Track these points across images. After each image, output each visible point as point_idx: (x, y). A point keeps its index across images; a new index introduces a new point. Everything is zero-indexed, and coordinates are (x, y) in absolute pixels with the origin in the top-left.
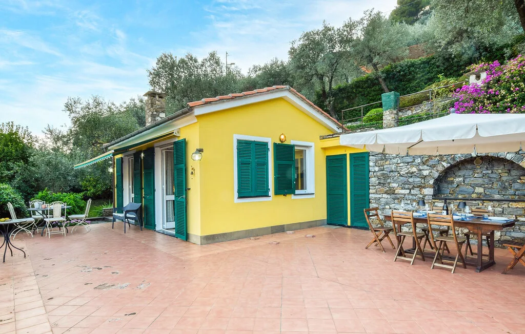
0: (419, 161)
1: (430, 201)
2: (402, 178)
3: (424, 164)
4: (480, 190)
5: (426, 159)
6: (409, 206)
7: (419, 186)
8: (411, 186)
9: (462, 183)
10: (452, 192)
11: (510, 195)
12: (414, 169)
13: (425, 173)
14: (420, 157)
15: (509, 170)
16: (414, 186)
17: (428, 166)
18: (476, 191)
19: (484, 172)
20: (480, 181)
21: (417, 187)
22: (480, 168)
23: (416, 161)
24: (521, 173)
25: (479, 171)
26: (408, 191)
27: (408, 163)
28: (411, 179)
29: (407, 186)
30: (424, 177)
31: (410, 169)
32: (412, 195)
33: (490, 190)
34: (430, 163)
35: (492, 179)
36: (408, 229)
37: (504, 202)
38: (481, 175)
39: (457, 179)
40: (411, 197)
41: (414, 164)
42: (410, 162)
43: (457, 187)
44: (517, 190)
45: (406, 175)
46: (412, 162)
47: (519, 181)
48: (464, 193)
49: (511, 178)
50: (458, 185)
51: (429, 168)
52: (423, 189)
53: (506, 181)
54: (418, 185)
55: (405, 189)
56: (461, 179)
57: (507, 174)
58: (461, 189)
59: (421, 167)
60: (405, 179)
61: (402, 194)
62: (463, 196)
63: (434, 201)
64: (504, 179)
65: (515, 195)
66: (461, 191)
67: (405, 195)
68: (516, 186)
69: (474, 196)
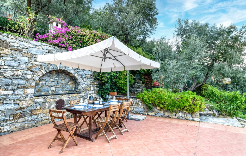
0: (24, 67)
1: (32, 99)
2: (5, 80)
3: (28, 69)
4: (53, 89)
5: (30, 66)
6: (11, 106)
7: (24, 87)
8: (15, 88)
9: (44, 85)
10: (38, 91)
11: (65, 91)
12: (19, 73)
13: (29, 77)
14: (25, 63)
15: (65, 78)
16: (18, 87)
17: (31, 71)
18: (51, 90)
19: (55, 78)
20: (53, 84)
21: (22, 88)
22: (54, 76)
23: (22, 66)
24: (69, 80)
25: (53, 77)
26: (12, 92)
27: (13, 67)
28: (16, 81)
29: (11, 88)
30: (28, 80)
31: (15, 73)
32: (16, 95)
33: (58, 89)
34: (34, 69)
35: (59, 83)
36: (9, 127)
37: (70, 94)
38: (54, 80)
39: (42, 82)
40: (14, 97)
41: (19, 68)
42: (15, 66)
43: (41, 87)
44: (68, 88)
45: (11, 77)
46: (17, 66)
47: (68, 84)
48: (45, 91)
49: (65, 82)
50: (42, 86)
51: (32, 73)
52: (26, 90)
53: (64, 84)
54: (22, 86)
55: (8, 90)
56: (44, 82)
57: (64, 80)
58: (44, 89)
59: (26, 72)
60: (10, 81)
61: (5, 95)
62: (45, 93)
63: (34, 98)
64: (63, 82)
65: (67, 90)
66: (44, 90)
67: (7, 95)
68: (68, 86)
69: (50, 92)
